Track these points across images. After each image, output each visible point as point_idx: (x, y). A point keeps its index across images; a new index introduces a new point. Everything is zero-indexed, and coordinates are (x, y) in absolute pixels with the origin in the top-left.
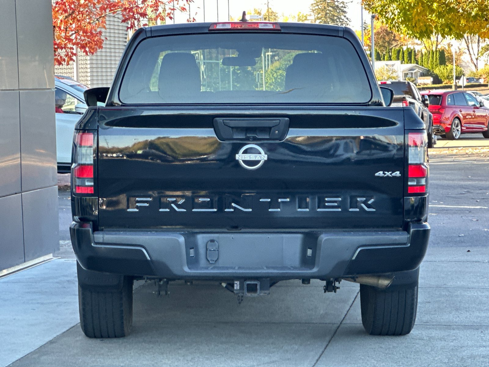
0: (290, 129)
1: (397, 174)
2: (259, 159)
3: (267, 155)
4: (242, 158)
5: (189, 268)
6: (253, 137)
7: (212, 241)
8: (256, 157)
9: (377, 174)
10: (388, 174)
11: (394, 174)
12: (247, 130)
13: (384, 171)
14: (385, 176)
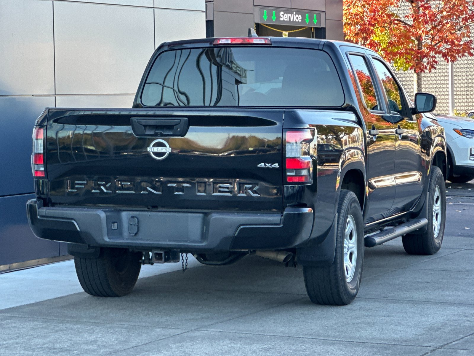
0: (190, 127)
1: (276, 165)
2: (165, 151)
3: (171, 148)
4: (152, 150)
5: (109, 239)
6: (160, 133)
7: (133, 217)
8: (162, 149)
9: (259, 166)
10: (268, 165)
11: (273, 166)
12: (156, 127)
13: (265, 162)
14: (266, 167)
